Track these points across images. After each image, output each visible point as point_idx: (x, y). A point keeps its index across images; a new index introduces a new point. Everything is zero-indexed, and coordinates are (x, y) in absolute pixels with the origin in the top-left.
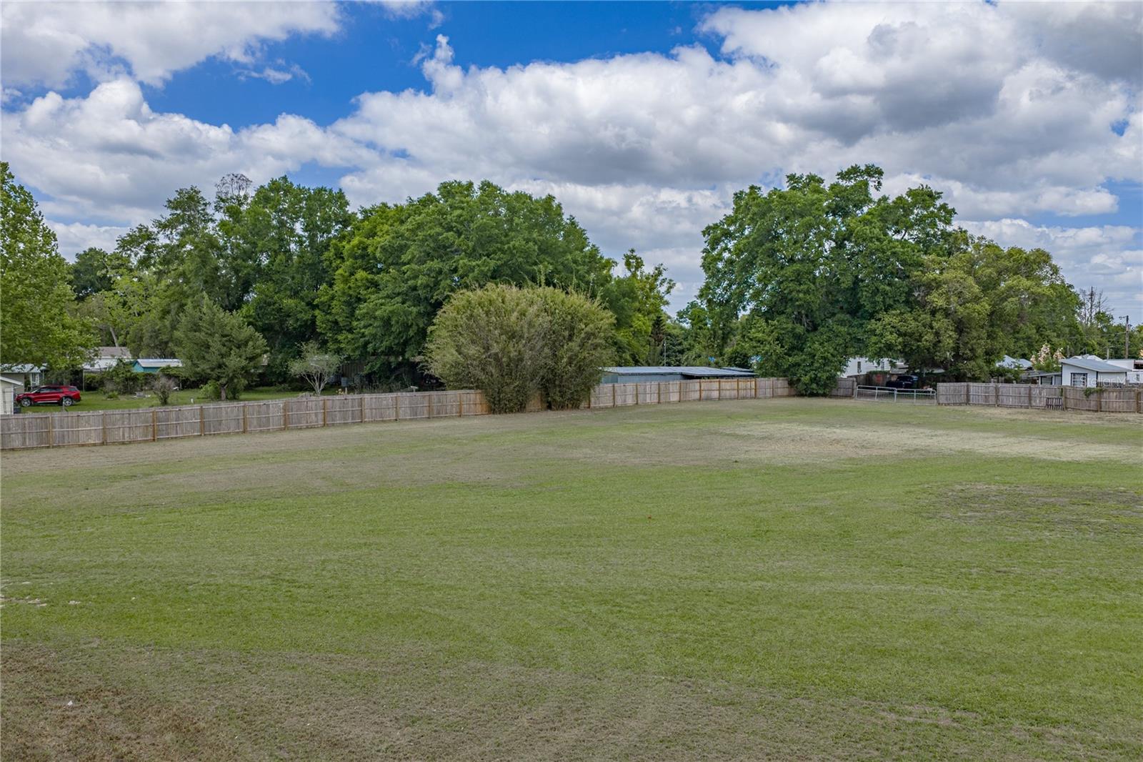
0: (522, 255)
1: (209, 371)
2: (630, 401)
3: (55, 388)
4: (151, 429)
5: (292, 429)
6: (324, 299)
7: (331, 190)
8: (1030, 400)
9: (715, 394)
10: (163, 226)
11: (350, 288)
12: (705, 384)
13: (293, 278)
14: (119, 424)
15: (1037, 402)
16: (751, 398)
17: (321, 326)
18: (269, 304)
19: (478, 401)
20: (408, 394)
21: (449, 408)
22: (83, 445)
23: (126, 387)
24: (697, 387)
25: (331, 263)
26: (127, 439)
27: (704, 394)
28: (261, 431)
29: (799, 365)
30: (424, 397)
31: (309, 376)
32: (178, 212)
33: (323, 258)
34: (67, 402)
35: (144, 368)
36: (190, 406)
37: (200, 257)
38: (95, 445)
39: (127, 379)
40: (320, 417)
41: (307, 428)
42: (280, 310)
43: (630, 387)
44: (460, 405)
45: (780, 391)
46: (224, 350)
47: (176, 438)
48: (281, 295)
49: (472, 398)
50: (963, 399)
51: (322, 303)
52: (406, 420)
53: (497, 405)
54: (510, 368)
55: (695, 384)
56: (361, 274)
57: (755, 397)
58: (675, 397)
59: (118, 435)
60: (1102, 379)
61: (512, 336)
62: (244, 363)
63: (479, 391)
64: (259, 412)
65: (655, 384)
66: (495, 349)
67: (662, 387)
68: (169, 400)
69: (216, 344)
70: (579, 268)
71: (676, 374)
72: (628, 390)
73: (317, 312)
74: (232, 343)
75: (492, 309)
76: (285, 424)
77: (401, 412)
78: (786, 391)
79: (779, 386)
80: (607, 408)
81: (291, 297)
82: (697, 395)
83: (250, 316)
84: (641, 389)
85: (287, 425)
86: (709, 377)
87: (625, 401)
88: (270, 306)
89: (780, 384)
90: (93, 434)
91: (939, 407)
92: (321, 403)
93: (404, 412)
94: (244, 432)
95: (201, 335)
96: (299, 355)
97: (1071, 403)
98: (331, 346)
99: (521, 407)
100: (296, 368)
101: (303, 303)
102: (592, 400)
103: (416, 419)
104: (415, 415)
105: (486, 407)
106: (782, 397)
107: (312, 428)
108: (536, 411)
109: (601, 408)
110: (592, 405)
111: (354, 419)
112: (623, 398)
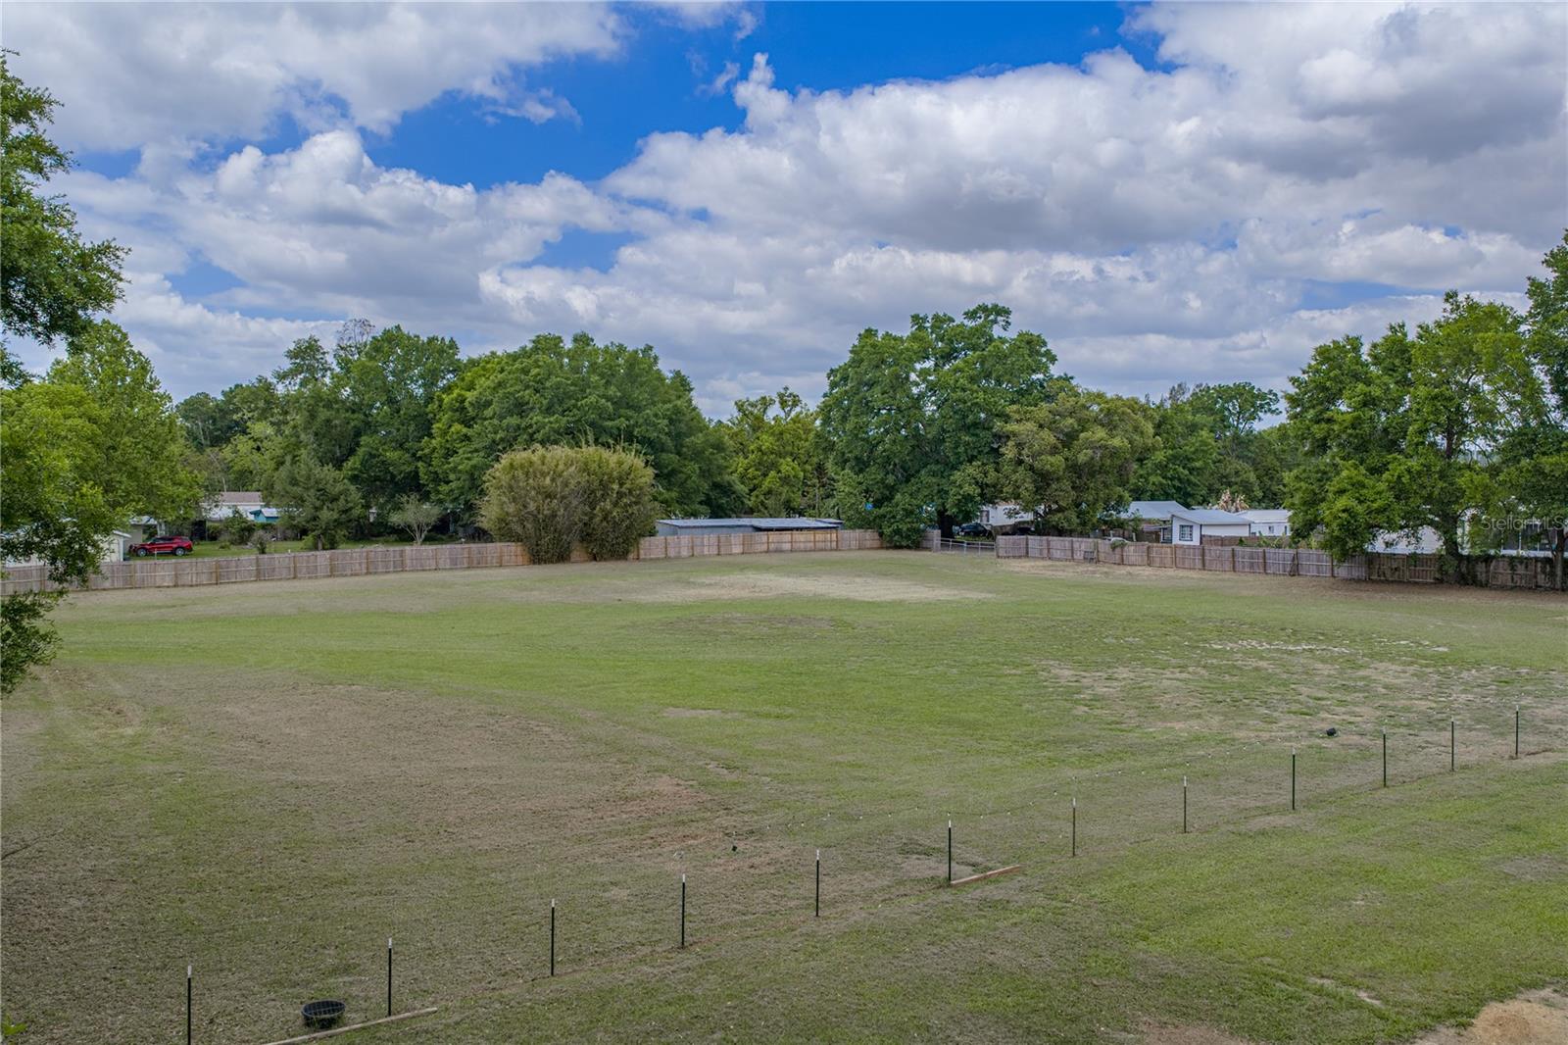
0: (595, 411)
1: (304, 523)
2: (685, 553)
3: (170, 539)
4: (214, 575)
5: (338, 576)
6: (427, 451)
7: (443, 339)
8: (1073, 553)
9: (787, 546)
10: (282, 377)
11: (447, 441)
12: (774, 536)
13: (398, 430)
14: (188, 571)
15: (1079, 556)
16: (831, 550)
17: (424, 478)
18: (374, 456)
19: (519, 552)
20: (459, 546)
21: (489, 558)
22: (159, 587)
23: (241, 537)
24: (765, 539)
25: (435, 415)
26: (194, 583)
27: (772, 546)
28: (310, 578)
29: (885, 517)
30: (463, 549)
31: (409, 526)
32: (298, 361)
33: (428, 410)
34: (180, 552)
35: (267, 518)
36: (284, 554)
37: (308, 411)
38: (168, 587)
39: (243, 530)
40: (364, 566)
41: (352, 575)
42: (383, 462)
43: (685, 539)
44: (501, 556)
45: (868, 544)
46: (318, 504)
47: (235, 582)
48: (386, 447)
49: (513, 549)
50: (1023, 552)
51: (425, 455)
52: (445, 569)
53: (537, 557)
54: (546, 523)
55: (763, 536)
56: (457, 427)
57: (837, 549)
58: (737, 549)
59: (187, 579)
60: (1206, 532)
61: (549, 496)
62: (336, 516)
63: (520, 544)
64: (308, 562)
65: (713, 538)
66: (532, 507)
67: (723, 539)
68: (267, 550)
69: (311, 497)
70: (659, 421)
71: (746, 526)
72: (682, 542)
73: (420, 464)
74: (327, 498)
75: (531, 470)
76: (331, 572)
77: (441, 561)
78: (877, 543)
79: (868, 538)
80: (658, 559)
81: (395, 449)
82: (765, 547)
83: (356, 469)
84: (698, 541)
85: (333, 572)
86: (778, 530)
87: (679, 552)
88: (374, 458)
89: (869, 536)
90: (167, 578)
91: (999, 560)
92: (365, 554)
93: (444, 562)
94: (294, 578)
95: (298, 490)
96: (398, 507)
97: (1102, 556)
98: (433, 497)
99: (562, 557)
100: (395, 519)
101: (407, 455)
102: (642, 552)
103: (456, 569)
104: (455, 564)
105: (527, 558)
106: (869, 549)
107: (356, 575)
108: (581, 562)
109: (651, 559)
110: (642, 557)
111: (395, 567)
112: (677, 550)
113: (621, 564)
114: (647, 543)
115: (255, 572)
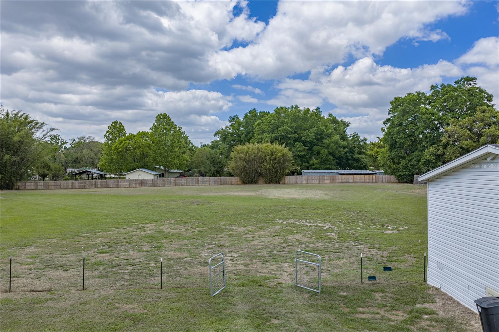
9: (351, 181)
16: (373, 183)
19: (238, 180)
21: (228, 182)
30: (218, 178)
44: (232, 181)
45: (392, 181)
49: (236, 179)
52: (211, 185)
53: (245, 182)
57: (376, 182)
63: (239, 177)
67: (322, 178)
71: (335, 173)
72: (303, 178)
79: (391, 178)
80: (293, 184)
82: (340, 181)
84: (310, 178)
102: (286, 181)
103: (216, 185)
104: (215, 183)
105: (241, 182)
106: (392, 183)
107: (183, 186)
108: (262, 184)
109: (290, 184)
110: (286, 183)
111: (195, 184)
112: (301, 181)
113: (277, 185)
114: (288, 178)
115: (152, 184)
